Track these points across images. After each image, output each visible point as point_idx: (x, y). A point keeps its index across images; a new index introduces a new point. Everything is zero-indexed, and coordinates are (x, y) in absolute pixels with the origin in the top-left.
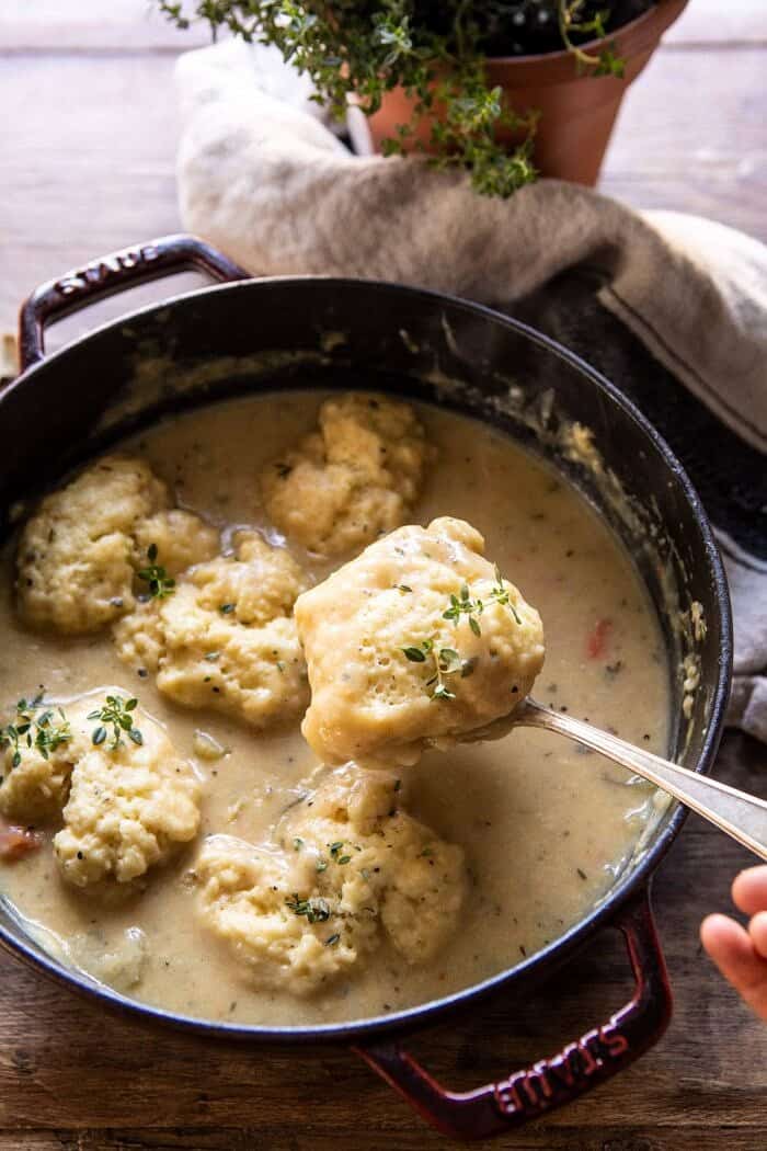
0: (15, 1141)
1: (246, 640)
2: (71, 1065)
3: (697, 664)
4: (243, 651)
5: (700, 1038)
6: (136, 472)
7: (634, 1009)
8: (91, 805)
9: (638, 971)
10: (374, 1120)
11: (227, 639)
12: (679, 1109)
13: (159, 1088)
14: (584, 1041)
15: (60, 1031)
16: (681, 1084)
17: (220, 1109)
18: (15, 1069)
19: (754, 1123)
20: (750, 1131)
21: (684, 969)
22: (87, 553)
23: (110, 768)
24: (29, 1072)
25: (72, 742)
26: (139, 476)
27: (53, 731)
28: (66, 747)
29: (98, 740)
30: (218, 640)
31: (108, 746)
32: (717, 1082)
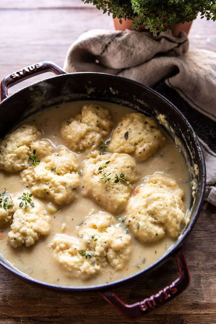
0: (3, 321)
1: (57, 179)
2: (18, 299)
3: (196, 182)
4: (55, 182)
5: (199, 289)
6: (33, 129)
7: (179, 281)
8: (18, 224)
9: (180, 270)
10: (105, 313)
11: (52, 178)
12: (193, 309)
13: (44, 305)
14: (165, 290)
15: (15, 290)
16: (193, 302)
17: (61, 311)
18: (3, 300)
19: (214, 313)
20: (213, 315)
21: (193, 269)
22: (15, 151)
23: (24, 214)
24: (6, 301)
25: (14, 206)
26: (33, 130)
27: (8, 203)
28: (12, 208)
29: (21, 205)
30: (49, 178)
31: (24, 207)
32: (203, 301)
